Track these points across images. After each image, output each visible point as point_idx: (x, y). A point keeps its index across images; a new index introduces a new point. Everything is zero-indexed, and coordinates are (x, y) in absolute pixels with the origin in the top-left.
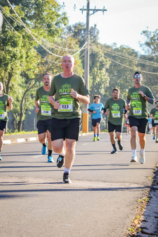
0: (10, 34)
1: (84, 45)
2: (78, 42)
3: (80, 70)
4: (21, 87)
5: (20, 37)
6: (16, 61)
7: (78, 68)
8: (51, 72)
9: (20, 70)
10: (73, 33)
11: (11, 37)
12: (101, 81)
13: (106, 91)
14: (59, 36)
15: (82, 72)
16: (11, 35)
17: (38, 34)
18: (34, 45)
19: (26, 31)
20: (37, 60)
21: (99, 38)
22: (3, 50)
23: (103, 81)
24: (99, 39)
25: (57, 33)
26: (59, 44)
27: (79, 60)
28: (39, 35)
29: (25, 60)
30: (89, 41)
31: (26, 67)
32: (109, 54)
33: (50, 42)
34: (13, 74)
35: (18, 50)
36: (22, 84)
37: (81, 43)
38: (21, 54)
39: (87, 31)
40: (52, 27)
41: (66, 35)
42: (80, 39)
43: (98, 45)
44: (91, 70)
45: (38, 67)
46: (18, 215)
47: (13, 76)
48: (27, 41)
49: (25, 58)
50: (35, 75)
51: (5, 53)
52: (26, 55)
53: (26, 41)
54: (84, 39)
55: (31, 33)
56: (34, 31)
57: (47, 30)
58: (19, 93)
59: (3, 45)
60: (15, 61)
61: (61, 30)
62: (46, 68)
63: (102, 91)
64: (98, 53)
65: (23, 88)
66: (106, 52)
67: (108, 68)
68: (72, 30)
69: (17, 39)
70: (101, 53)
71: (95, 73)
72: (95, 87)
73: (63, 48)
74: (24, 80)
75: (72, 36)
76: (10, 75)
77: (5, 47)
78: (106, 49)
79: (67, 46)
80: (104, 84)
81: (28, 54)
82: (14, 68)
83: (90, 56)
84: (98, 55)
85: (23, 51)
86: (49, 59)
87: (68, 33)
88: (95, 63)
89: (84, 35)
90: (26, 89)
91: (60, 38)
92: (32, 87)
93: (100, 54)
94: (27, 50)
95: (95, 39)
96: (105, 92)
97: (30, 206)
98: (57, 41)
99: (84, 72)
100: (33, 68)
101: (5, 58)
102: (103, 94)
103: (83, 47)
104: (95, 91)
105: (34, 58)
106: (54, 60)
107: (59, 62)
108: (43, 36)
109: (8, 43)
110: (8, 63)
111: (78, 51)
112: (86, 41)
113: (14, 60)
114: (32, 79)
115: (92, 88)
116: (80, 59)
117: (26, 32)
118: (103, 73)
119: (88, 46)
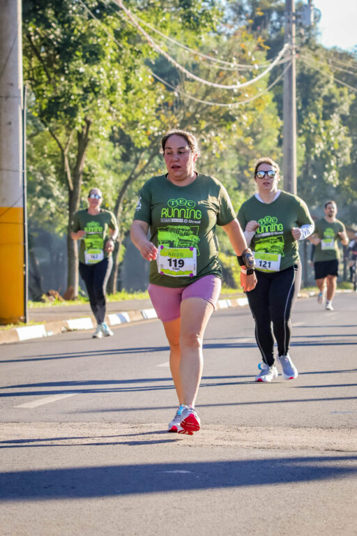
0: (80, 28)
1: (281, 53)
2: (266, 43)
3: (271, 122)
4: (110, 172)
5: (106, 35)
6: (99, 101)
7: (266, 117)
8: (194, 129)
9: (109, 126)
10: (251, 21)
11: (83, 36)
12: (329, 149)
13: (341, 177)
14: (213, 29)
15: (275, 126)
16: (83, 32)
17: (156, 24)
18: (146, 56)
19: (124, 18)
20: (155, 96)
21: (319, 31)
22: (61, 71)
23: (332, 148)
24: (320, 34)
25: (207, 21)
26: (213, 53)
27: (268, 93)
28: (159, 28)
29: (123, 99)
30: (294, 40)
31: (124, 116)
32: (347, 74)
33: (187, 46)
34: (89, 136)
35: (102, 70)
36: (114, 163)
37: (273, 48)
38: (110, 81)
39: (289, 14)
40: (194, 6)
41: (231, 27)
42: (267, 38)
43: (318, 52)
44: (300, 120)
45: (157, 115)
46: (149, 531)
47: (89, 142)
48: (126, 44)
49: (121, 93)
50: (149, 139)
51: (66, 79)
52: (125, 85)
53: (124, 46)
54: (278, 37)
55: (136, 23)
56: (144, 17)
57: (181, 15)
58: (106, 187)
59: (60, 58)
60: (94, 102)
61: (218, 14)
62: (178, 119)
63: (331, 177)
64: (317, 72)
65: (117, 175)
66: (341, 70)
67: (348, 114)
68: (247, 12)
69: (99, 40)
70: (328, 74)
71: (311, 128)
72: (313, 166)
73: (223, 62)
74: (118, 152)
75: (247, 27)
76: (83, 140)
77: (66, 64)
78: (339, 62)
79: (236, 57)
80: (337, 157)
81: (130, 82)
82: (92, 120)
83: (298, 81)
84: (318, 80)
85: (116, 72)
86: (187, 92)
87: (234, 20)
88: (310, 100)
89: (278, 24)
90: (125, 177)
91: (213, 35)
92: (143, 172)
93: (323, 76)
94: (127, 71)
95: (310, 35)
96: (339, 178)
97: (175, 504)
98: (208, 43)
99: (282, 127)
100: (144, 118)
101: (67, 95)
102: (335, 186)
103: (278, 58)
104: (311, 178)
105: (145, 91)
106: (201, 98)
107: (214, 101)
108: (168, 31)
109: (74, 51)
110: (76, 106)
111: (265, 69)
112: (285, 40)
113: (93, 99)
114: (142, 150)
115: (304, 169)
116: (269, 90)
117: (123, 22)
118: (333, 127)
119: (292, 54)
